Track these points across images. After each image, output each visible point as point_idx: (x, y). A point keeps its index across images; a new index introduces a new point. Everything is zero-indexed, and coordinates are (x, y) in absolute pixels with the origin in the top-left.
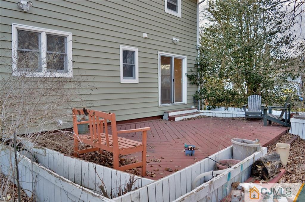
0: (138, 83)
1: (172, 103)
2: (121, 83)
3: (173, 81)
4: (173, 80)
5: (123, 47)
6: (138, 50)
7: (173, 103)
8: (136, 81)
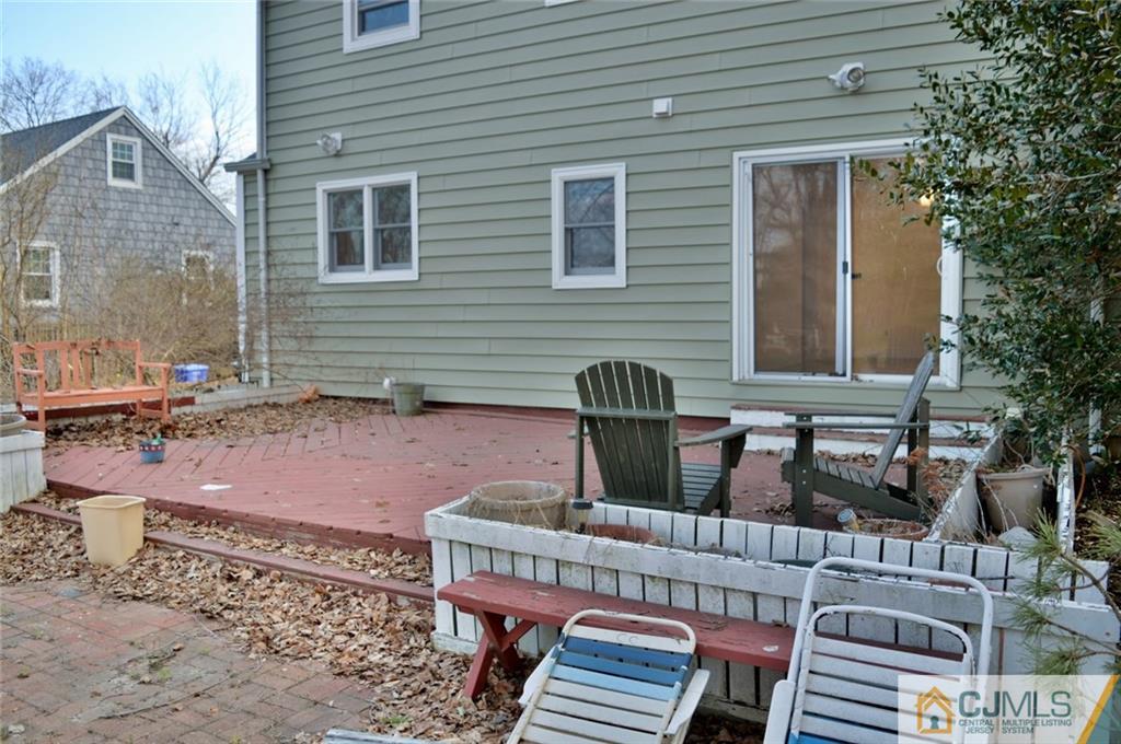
0: (624, 286)
1: (833, 374)
2: (554, 287)
3: (845, 271)
4: (845, 264)
5: (562, 174)
6: (624, 168)
7: (844, 375)
8: (617, 278)
